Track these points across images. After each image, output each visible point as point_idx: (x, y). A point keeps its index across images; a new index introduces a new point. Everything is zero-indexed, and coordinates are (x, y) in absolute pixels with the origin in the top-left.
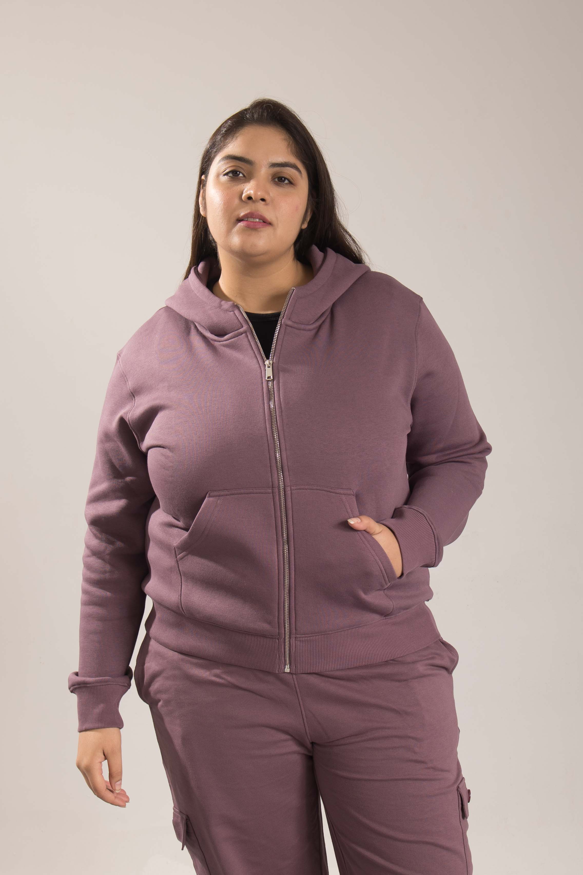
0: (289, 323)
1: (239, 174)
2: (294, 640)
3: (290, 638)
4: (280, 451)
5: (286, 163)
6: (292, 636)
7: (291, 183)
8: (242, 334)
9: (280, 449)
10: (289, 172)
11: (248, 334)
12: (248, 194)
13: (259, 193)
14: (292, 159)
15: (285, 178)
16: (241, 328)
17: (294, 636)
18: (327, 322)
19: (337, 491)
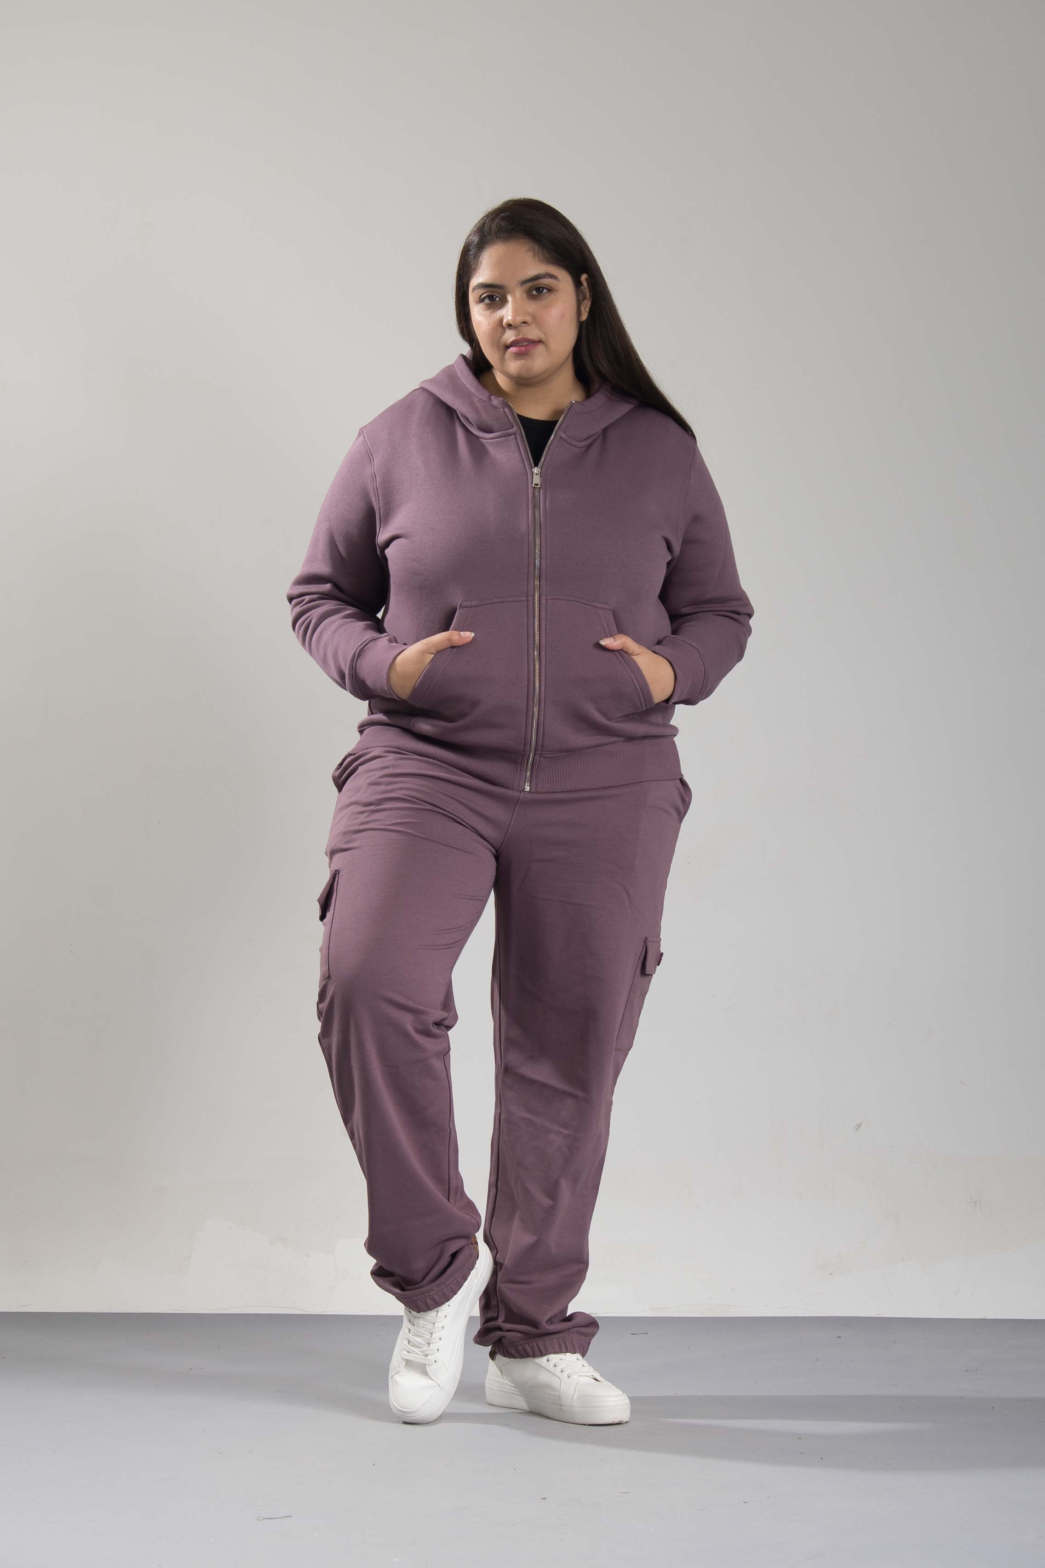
0: (563, 435)
2: (538, 756)
3: (535, 754)
4: (540, 559)
6: (537, 752)
8: (511, 435)
9: (540, 557)
11: (518, 436)
16: (511, 429)
17: (540, 752)
18: (599, 442)
19: (594, 604)
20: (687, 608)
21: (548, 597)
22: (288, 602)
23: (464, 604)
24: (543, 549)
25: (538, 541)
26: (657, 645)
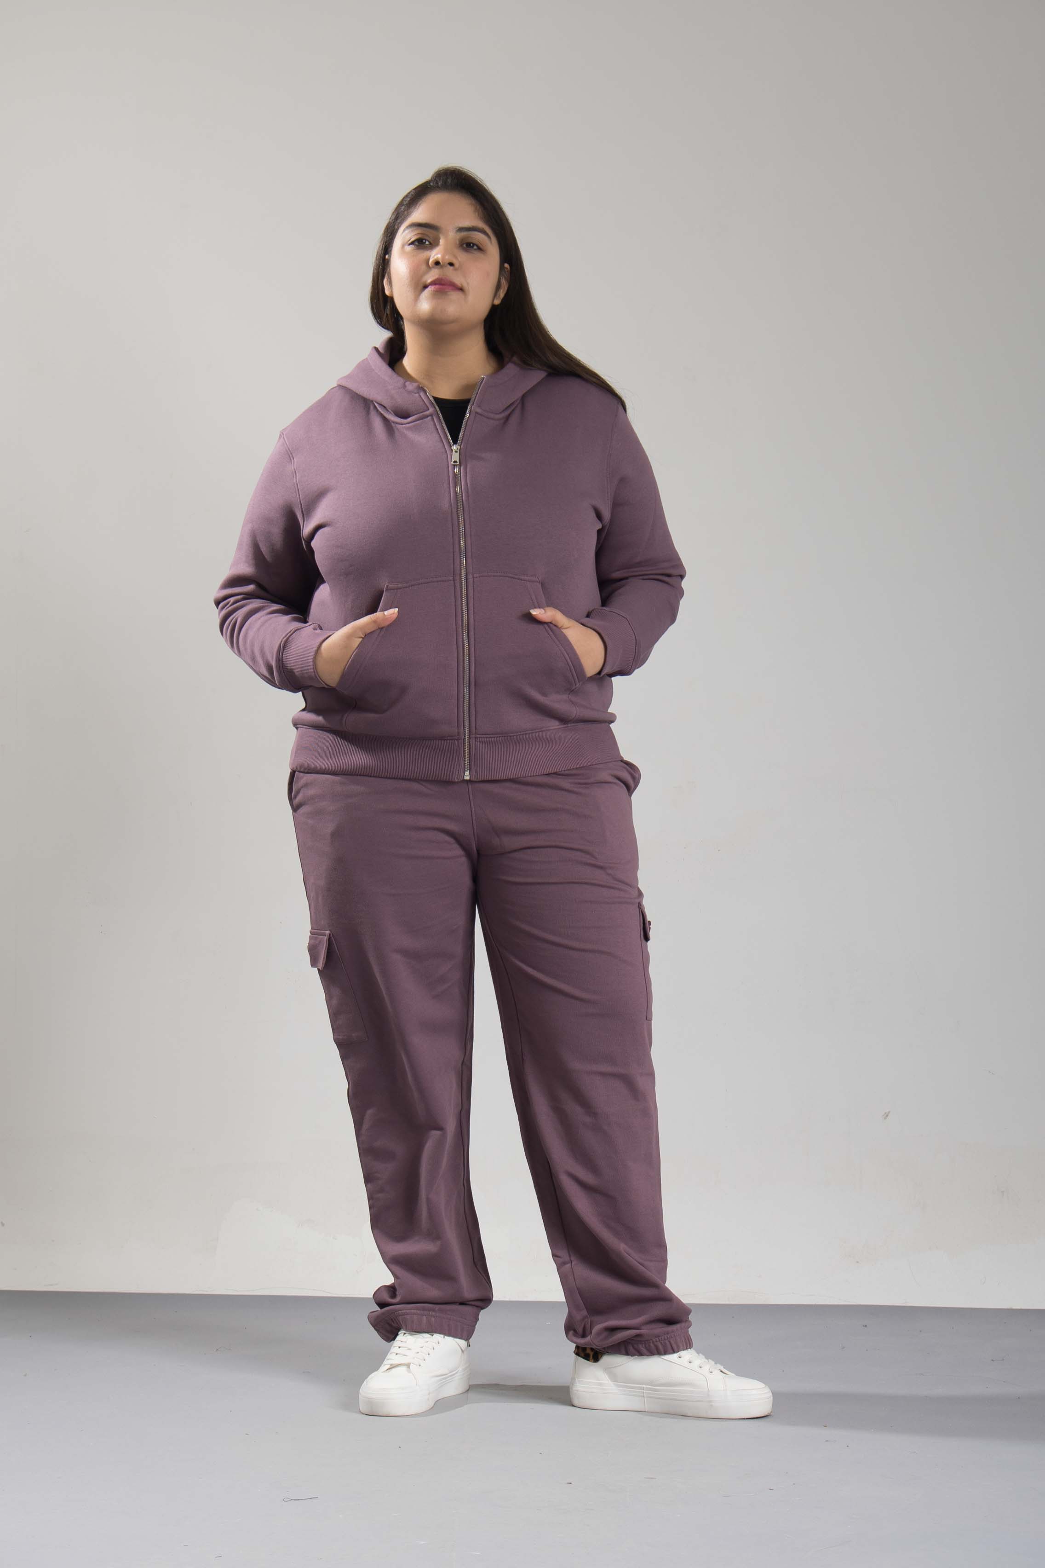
0: (479, 410)
1: (425, 242)
2: (474, 741)
3: (470, 738)
4: (465, 537)
5: (473, 227)
6: (472, 736)
7: (480, 249)
8: (427, 416)
9: (465, 535)
10: (479, 237)
11: (434, 417)
12: (435, 259)
13: (447, 257)
14: (481, 224)
15: (474, 244)
16: (426, 411)
17: (474, 736)
18: (518, 412)
19: (521, 577)
20: (618, 572)
21: (475, 576)
22: (214, 605)
23: (392, 586)
24: (468, 526)
25: (461, 519)
26: (587, 618)
